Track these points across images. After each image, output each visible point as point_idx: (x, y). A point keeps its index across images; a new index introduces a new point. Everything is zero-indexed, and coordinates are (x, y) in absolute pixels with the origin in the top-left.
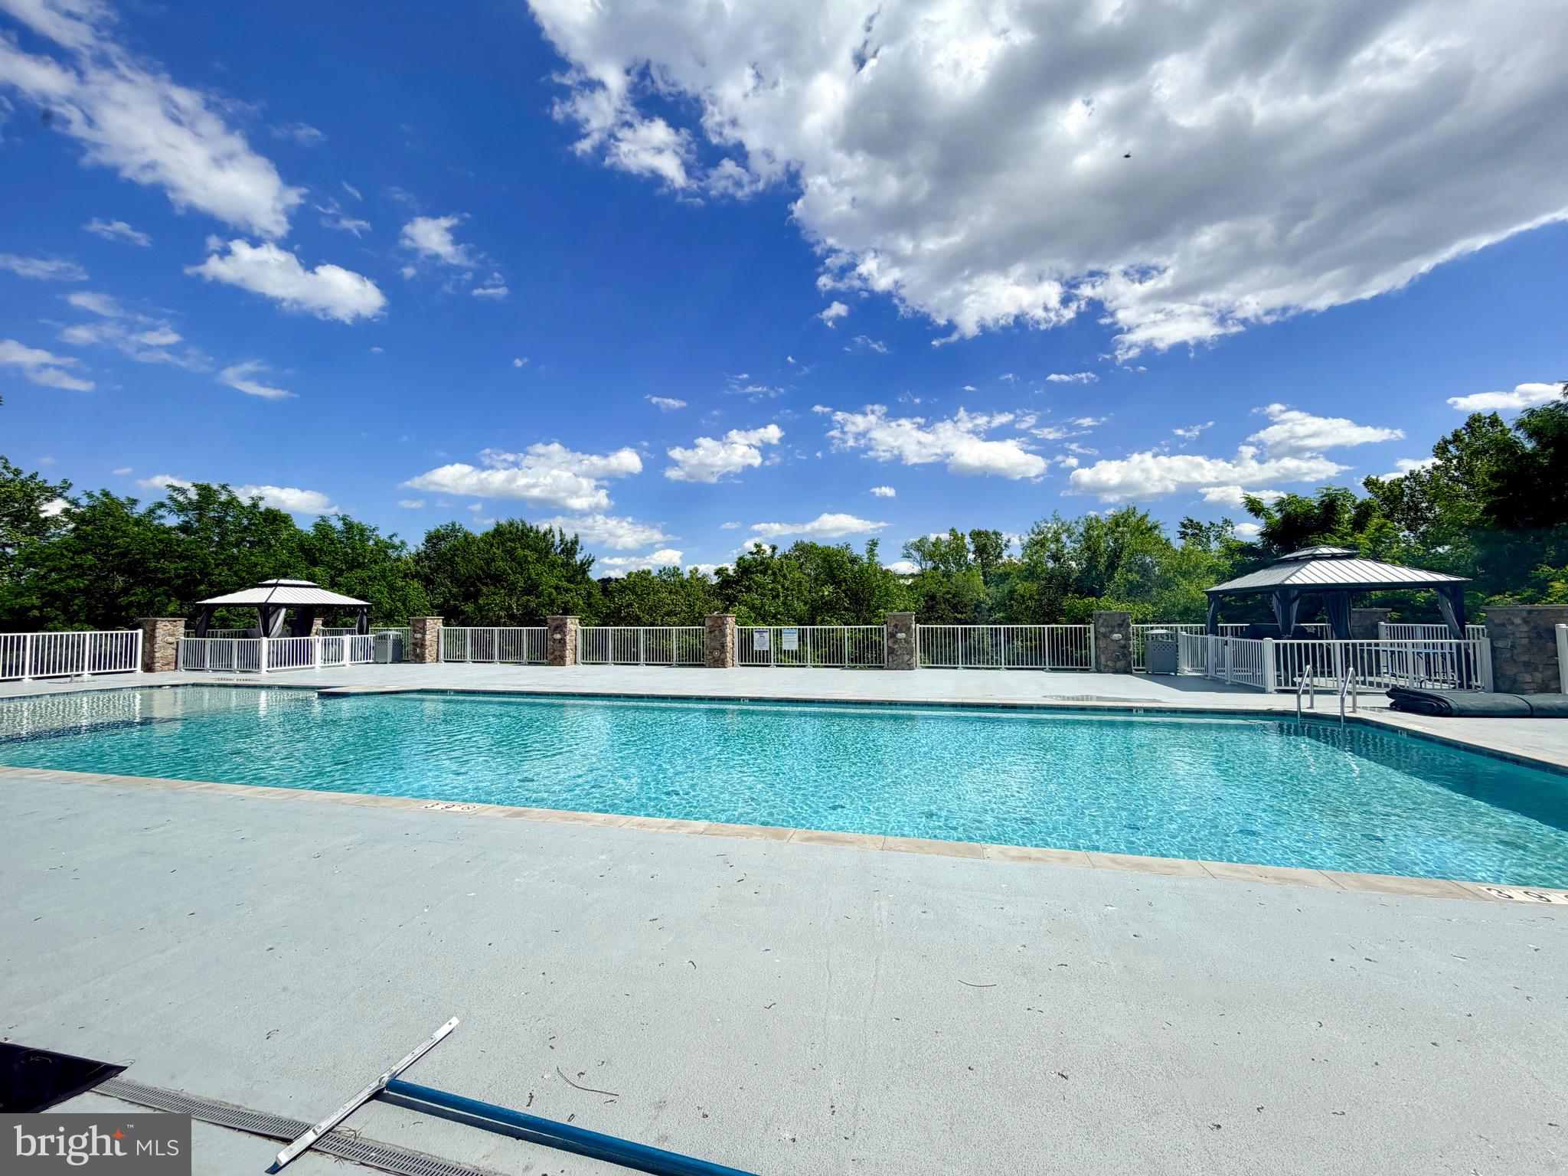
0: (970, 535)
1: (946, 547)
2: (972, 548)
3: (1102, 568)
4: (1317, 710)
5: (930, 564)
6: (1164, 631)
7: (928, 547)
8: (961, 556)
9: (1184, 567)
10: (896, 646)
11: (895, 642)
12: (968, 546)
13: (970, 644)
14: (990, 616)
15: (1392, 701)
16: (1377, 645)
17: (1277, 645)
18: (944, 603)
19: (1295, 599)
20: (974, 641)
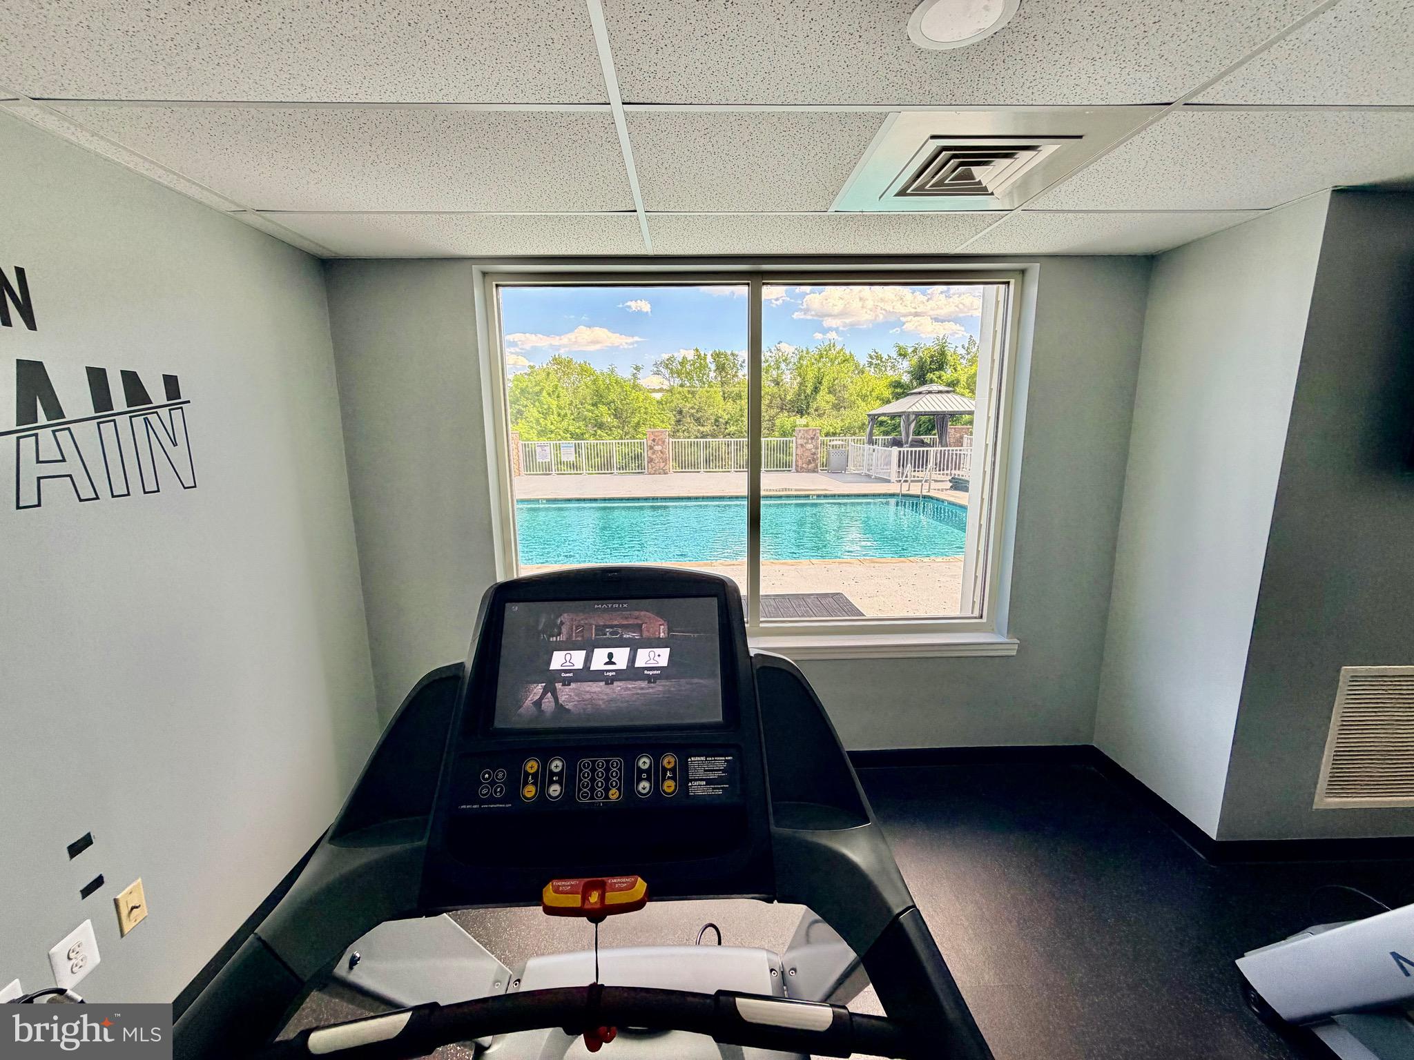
0: (712, 355)
1: (691, 365)
2: (713, 367)
3: (809, 391)
4: (911, 492)
5: (678, 381)
6: (840, 443)
7: (676, 366)
8: (704, 374)
9: (864, 392)
10: (654, 456)
11: (653, 453)
12: (710, 365)
13: (709, 452)
14: (726, 429)
15: (951, 484)
16: (960, 450)
17: (900, 452)
18: (690, 416)
19: (913, 421)
20: (712, 449)
